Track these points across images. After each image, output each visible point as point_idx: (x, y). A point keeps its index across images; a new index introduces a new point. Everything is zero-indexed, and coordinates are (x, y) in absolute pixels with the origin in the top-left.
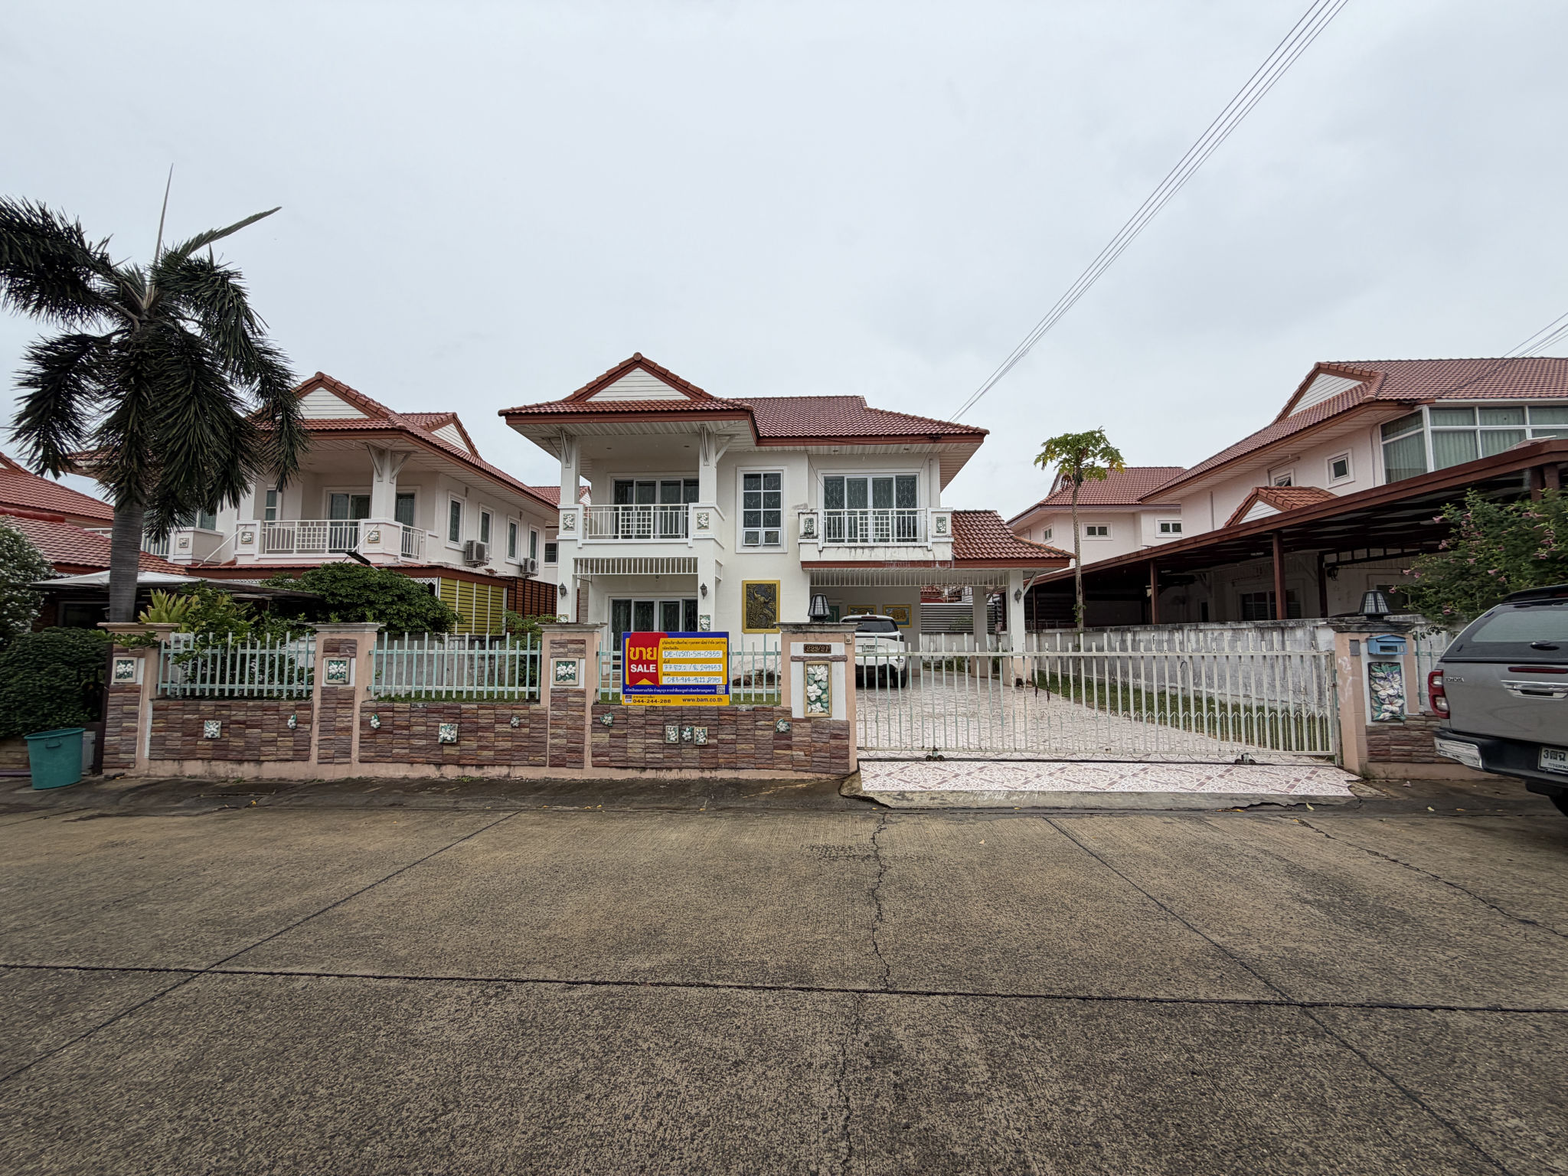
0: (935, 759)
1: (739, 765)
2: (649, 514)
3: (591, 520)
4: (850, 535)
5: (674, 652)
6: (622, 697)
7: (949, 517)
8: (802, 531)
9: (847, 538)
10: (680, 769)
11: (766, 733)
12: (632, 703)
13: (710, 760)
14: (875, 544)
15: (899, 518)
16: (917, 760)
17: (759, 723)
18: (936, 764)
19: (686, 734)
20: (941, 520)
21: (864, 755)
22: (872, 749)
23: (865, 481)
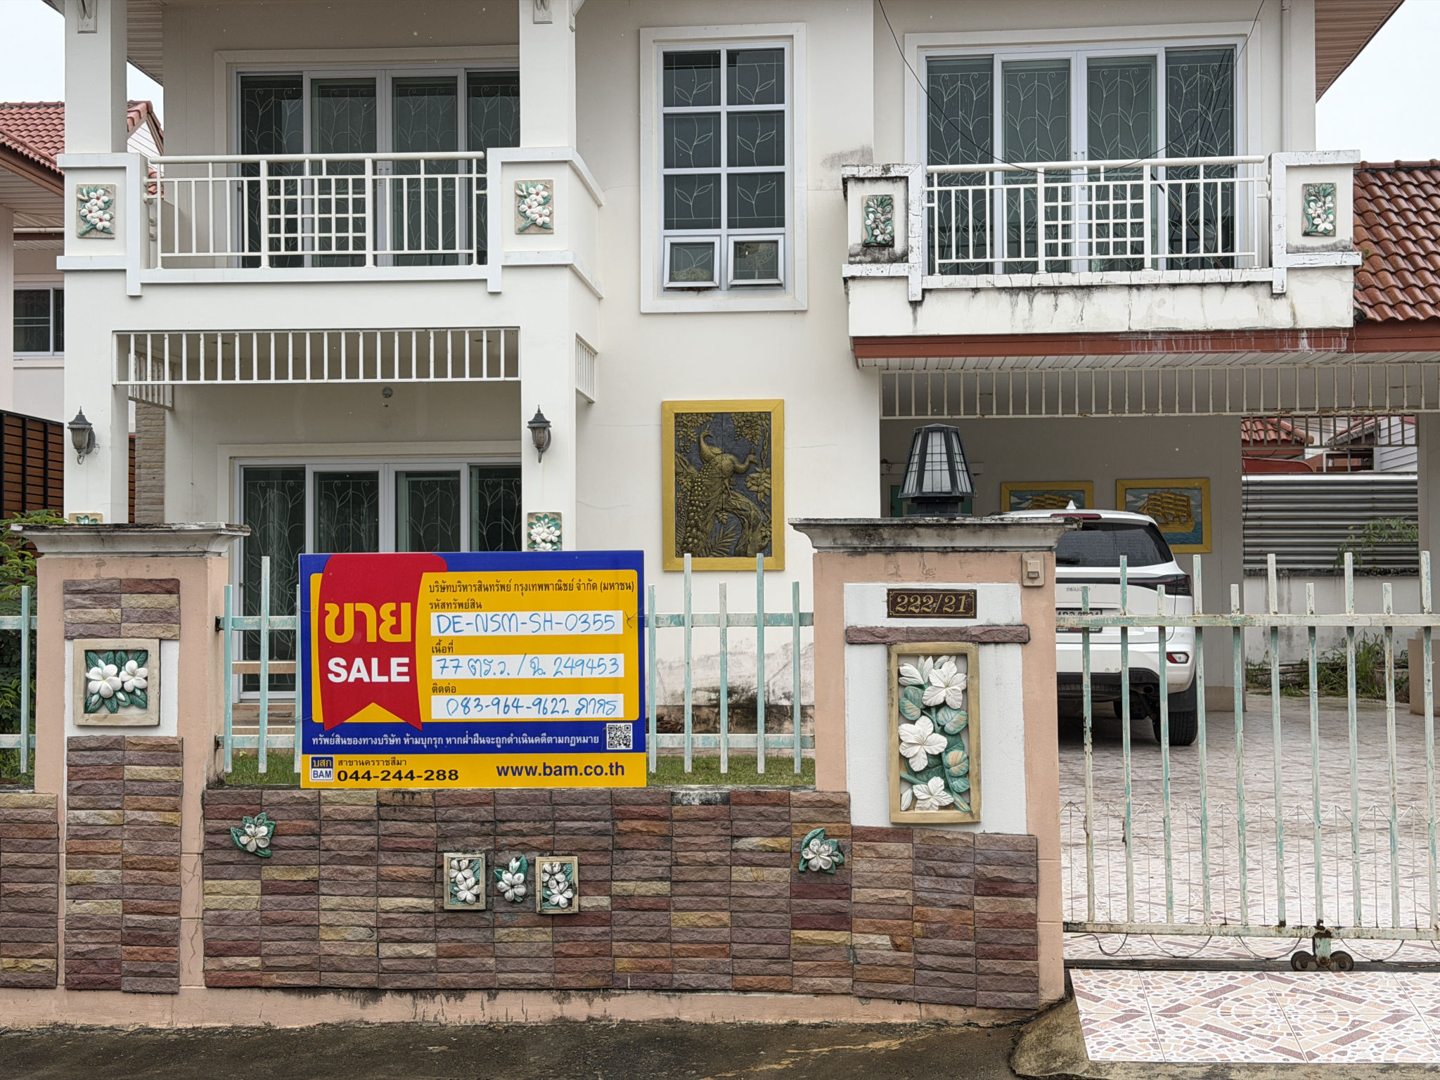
0: (1322, 965)
1: (681, 979)
2: (359, 186)
3: (167, 208)
4: (1014, 248)
5: (468, 616)
6: (302, 763)
7: (1345, 184)
8: (856, 237)
9: (1000, 256)
10: (492, 991)
11: (767, 874)
12: (332, 781)
13: (588, 964)
14: (1096, 278)
15: (1175, 189)
16: (1264, 966)
17: (743, 844)
18: (1328, 979)
19: (513, 882)
20: (1317, 194)
21: (1083, 947)
22: (1111, 929)
23: (1063, 69)
